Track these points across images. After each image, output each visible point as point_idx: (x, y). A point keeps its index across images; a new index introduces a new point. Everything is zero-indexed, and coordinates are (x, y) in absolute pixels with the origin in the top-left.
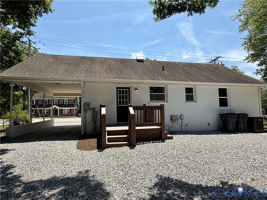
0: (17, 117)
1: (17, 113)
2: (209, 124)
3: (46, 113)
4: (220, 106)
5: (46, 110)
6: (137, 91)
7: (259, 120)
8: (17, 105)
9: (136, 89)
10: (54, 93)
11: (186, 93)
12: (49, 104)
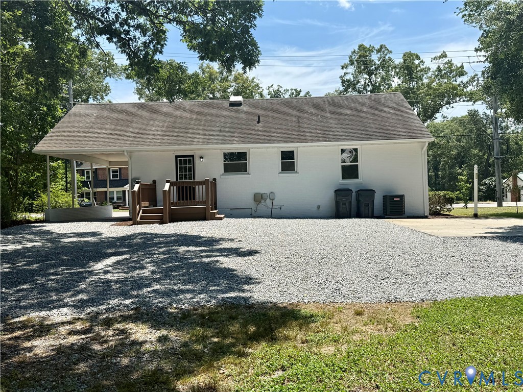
0: (56, 202)
1: (55, 196)
2: (319, 207)
3: (115, 200)
4: (343, 178)
5: (117, 192)
6: (202, 160)
7: (395, 199)
8: (56, 182)
9: (201, 158)
10: (110, 162)
11: (282, 160)
12: (122, 178)
